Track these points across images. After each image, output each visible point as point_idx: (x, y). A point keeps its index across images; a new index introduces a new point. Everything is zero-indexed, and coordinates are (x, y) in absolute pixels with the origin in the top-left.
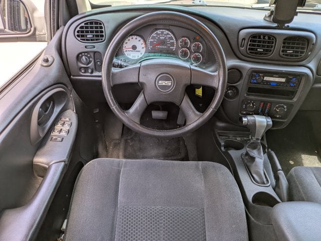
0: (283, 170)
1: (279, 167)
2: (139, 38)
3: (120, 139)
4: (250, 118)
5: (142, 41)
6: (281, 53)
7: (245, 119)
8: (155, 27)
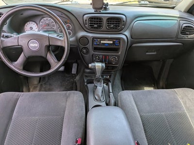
0: (113, 92)
1: (111, 91)
2: (33, 23)
3: (38, 84)
4: (93, 64)
5: (35, 24)
6: (107, 27)
7: (90, 65)
8: (42, 16)
